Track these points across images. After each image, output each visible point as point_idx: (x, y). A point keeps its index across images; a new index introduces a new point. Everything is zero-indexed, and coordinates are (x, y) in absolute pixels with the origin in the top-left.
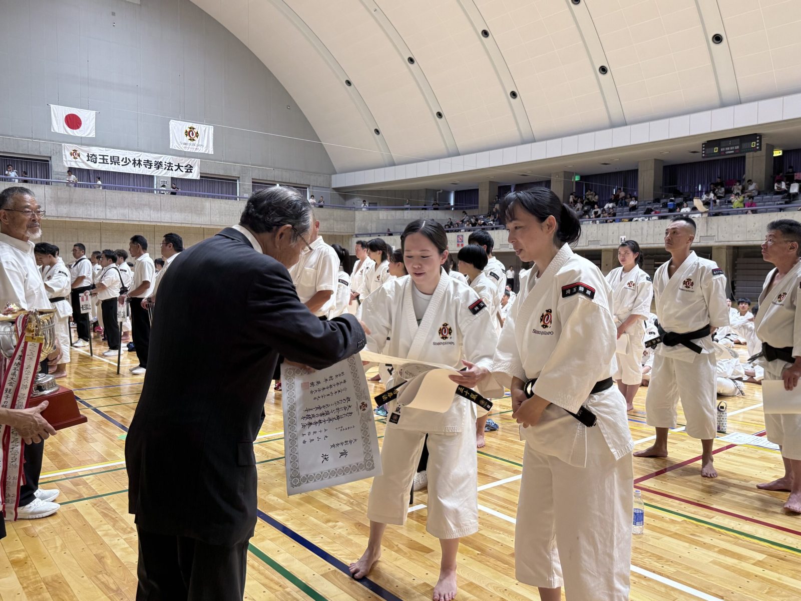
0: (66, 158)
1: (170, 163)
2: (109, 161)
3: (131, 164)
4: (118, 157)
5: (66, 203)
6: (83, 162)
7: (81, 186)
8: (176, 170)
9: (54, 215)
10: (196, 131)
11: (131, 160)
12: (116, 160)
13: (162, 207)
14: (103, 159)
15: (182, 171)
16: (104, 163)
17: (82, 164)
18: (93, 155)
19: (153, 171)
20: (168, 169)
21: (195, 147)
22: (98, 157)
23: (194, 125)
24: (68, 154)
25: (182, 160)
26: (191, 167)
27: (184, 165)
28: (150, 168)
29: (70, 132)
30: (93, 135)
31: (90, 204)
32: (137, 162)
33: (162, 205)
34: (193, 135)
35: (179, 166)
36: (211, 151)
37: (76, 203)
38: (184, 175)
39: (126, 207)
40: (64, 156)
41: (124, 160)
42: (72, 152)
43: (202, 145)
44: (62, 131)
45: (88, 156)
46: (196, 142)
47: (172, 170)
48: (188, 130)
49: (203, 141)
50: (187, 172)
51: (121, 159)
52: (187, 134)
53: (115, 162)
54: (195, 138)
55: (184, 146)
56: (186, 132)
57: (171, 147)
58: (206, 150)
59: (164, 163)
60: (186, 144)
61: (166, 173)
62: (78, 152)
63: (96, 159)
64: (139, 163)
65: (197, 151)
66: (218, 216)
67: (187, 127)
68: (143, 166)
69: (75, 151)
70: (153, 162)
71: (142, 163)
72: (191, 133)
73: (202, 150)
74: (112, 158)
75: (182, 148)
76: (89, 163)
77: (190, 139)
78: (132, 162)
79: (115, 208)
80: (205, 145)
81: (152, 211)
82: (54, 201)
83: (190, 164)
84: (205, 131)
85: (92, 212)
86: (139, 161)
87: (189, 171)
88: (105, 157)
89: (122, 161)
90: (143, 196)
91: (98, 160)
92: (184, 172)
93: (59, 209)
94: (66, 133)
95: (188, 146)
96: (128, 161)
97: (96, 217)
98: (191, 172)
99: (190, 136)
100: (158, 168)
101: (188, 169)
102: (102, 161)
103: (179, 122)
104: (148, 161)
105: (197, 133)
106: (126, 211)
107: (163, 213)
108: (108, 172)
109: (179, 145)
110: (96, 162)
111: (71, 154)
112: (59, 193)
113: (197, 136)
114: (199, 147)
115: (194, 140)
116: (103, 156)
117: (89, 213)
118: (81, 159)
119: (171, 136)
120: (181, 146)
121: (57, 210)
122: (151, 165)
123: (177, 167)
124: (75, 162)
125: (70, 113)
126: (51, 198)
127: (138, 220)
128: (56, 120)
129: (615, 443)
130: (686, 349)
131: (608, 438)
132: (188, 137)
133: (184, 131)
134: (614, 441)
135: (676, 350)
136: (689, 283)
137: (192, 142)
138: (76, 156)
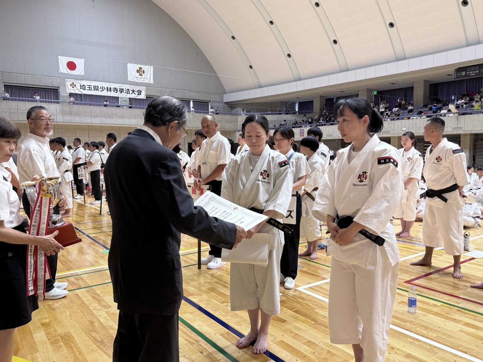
0: (68, 87)
1: (128, 89)
2: (93, 89)
3: (105, 90)
4: (98, 86)
5: (69, 114)
6: (78, 89)
7: (77, 104)
8: (132, 94)
9: (62, 121)
10: (143, 69)
11: (105, 88)
12: (97, 88)
13: (124, 116)
15: (135, 94)
16: (90, 90)
17: (77, 91)
18: (83, 85)
19: (119, 94)
20: (127, 93)
21: (143, 79)
22: (87, 87)
23: (142, 66)
24: (69, 85)
25: (135, 87)
26: (141, 91)
27: (136, 90)
28: (117, 92)
29: (70, 72)
30: (83, 73)
31: (82, 115)
32: (109, 89)
33: (124, 114)
34: (141, 72)
36: (152, 82)
37: (74, 114)
38: (137, 96)
39: (103, 116)
40: (67, 87)
41: (102, 88)
42: (71, 84)
44: (65, 72)
45: (81, 86)
46: (143, 76)
47: (129, 93)
48: (138, 69)
49: (147, 76)
50: (138, 94)
51: (99, 88)
52: (138, 71)
53: (96, 89)
54: (143, 74)
56: (137, 70)
57: (128, 80)
58: (149, 81)
59: (124, 89)
60: (137, 78)
61: (126, 96)
62: (75, 84)
63: (85, 87)
64: (110, 90)
65: (144, 82)
67: (138, 67)
68: (113, 91)
69: (73, 83)
70: (118, 89)
71: (112, 89)
72: (140, 71)
73: (147, 81)
74: (95, 87)
75: (135, 80)
76: (81, 90)
77: (140, 75)
78: (106, 89)
79: (97, 117)
80: (148, 78)
81: (118, 118)
82: (62, 113)
83: (140, 89)
84: (148, 69)
85: (84, 119)
86: (110, 88)
87: (139, 94)
88: (90, 87)
89: (100, 88)
90: (113, 109)
91: (87, 88)
92: (137, 95)
93: (64, 118)
94: (68, 73)
95: (138, 79)
96: (104, 89)
97: (86, 122)
98: (140, 94)
99: (139, 73)
100: (121, 92)
101: (139, 93)
102: (88, 89)
103: (133, 64)
104: (115, 88)
105: (144, 71)
106: (103, 118)
107: (125, 119)
108: (92, 95)
109: (133, 78)
110: (85, 90)
111: (71, 85)
112: (64, 108)
113: (144, 73)
114: (145, 80)
115: (142, 75)
116: (89, 86)
117: (82, 119)
118: (76, 88)
119: (128, 73)
120: (135, 79)
121: (64, 119)
122: (117, 91)
123: (132, 92)
124: (73, 90)
125: (69, 61)
126: (60, 111)
127: (110, 123)
128: (62, 65)
129: (392, 256)
130: (439, 200)
131: (389, 253)
132: (138, 73)
133: (136, 70)
134: (391, 254)
135: (434, 200)
136: (439, 159)
137: (141, 77)
138: (74, 86)
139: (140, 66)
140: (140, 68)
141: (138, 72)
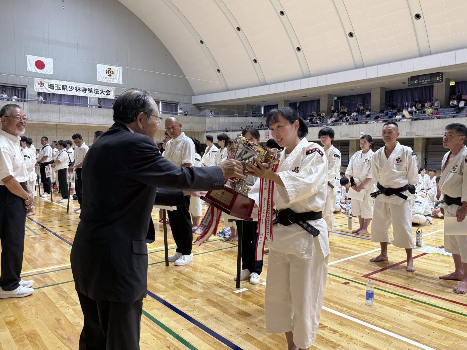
0: (36, 86)
1: (97, 89)
2: (61, 88)
3: (74, 90)
4: (67, 86)
5: (37, 112)
6: (46, 89)
7: (45, 103)
8: (100, 94)
10: (112, 70)
11: (74, 88)
12: (65, 87)
13: (93, 115)
14: (58, 87)
15: (104, 94)
16: (58, 89)
18: (52, 85)
19: (87, 94)
21: (112, 80)
22: (55, 86)
23: (111, 67)
25: (104, 87)
26: (109, 91)
27: (105, 91)
29: (38, 71)
30: (51, 73)
31: (50, 114)
32: (78, 89)
33: (93, 113)
34: (110, 72)
36: (121, 83)
37: (42, 112)
38: (105, 96)
39: (71, 115)
40: (35, 85)
41: (70, 88)
42: (40, 83)
43: (116, 79)
44: (34, 71)
45: (49, 85)
46: (112, 77)
47: (98, 93)
49: (116, 76)
50: (107, 94)
53: (65, 89)
54: (112, 75)
55: (105, 79)
56: (107, 71)
57: (97, 80)
58: (118, 82)
59: (93, 89)
60: (106, 78)
61: (94, 95)
62: (43, 83)
63: (54, 87)
64: (79, 90)
65: (113, 82)
67: (107, 68)
68: (81, 91)
69: (41, 82)
71: (81, 89)
72: (109, 71)
73: (116, 82)
74: (63, 86)
75: (104, 80)
76: (49, 89)
77: (109, 75)
78: (75, 89)
79: (65, 115)
80: (118, 79)
81: (86, 117)
82: (29, 112)
84: (118, 70)
85: (52, 118)
86: (79, 88)
87: (108, 94)
88: (59, 86)
89: (69, 88)
90: (82, 109)
91: (55, 88)
92: (105, 95)
93: (32, 116)
94: (36, 72)
95: (107, 79)
96: (72, 88)
97: (54, 121)
98: (109, 94)
100: (90, 92)
101: (107, 93)
102: (57, 88)
103: (102, 65)
104: (84, 88)
105: (113, 72)
106: (72, 117)
107: (93, 118)
108: (61, 95)
109: (102, 78)
110: (53, 89)
111: (39, 84)
112: (32, 107)
113: (113, 74)
115: (111, 76)
116: (58, 85)
117: (50, 118)
118: (44, 87)
119: (97, 73)
122: (86, 91)
123: (101, 92)
124: (41, 89)
125: (38, 60)
126: (27, 110)
127: (78, 122)
128: (30, 64)
130: (398, 197)
131: (322, 245)
133: (106, 71)
135: (392, 198)
136: (399, 160)
137: (110, 77)
138: (42, 85)
139: (109, 67)
140: (109, 69)
141: (107, 73)
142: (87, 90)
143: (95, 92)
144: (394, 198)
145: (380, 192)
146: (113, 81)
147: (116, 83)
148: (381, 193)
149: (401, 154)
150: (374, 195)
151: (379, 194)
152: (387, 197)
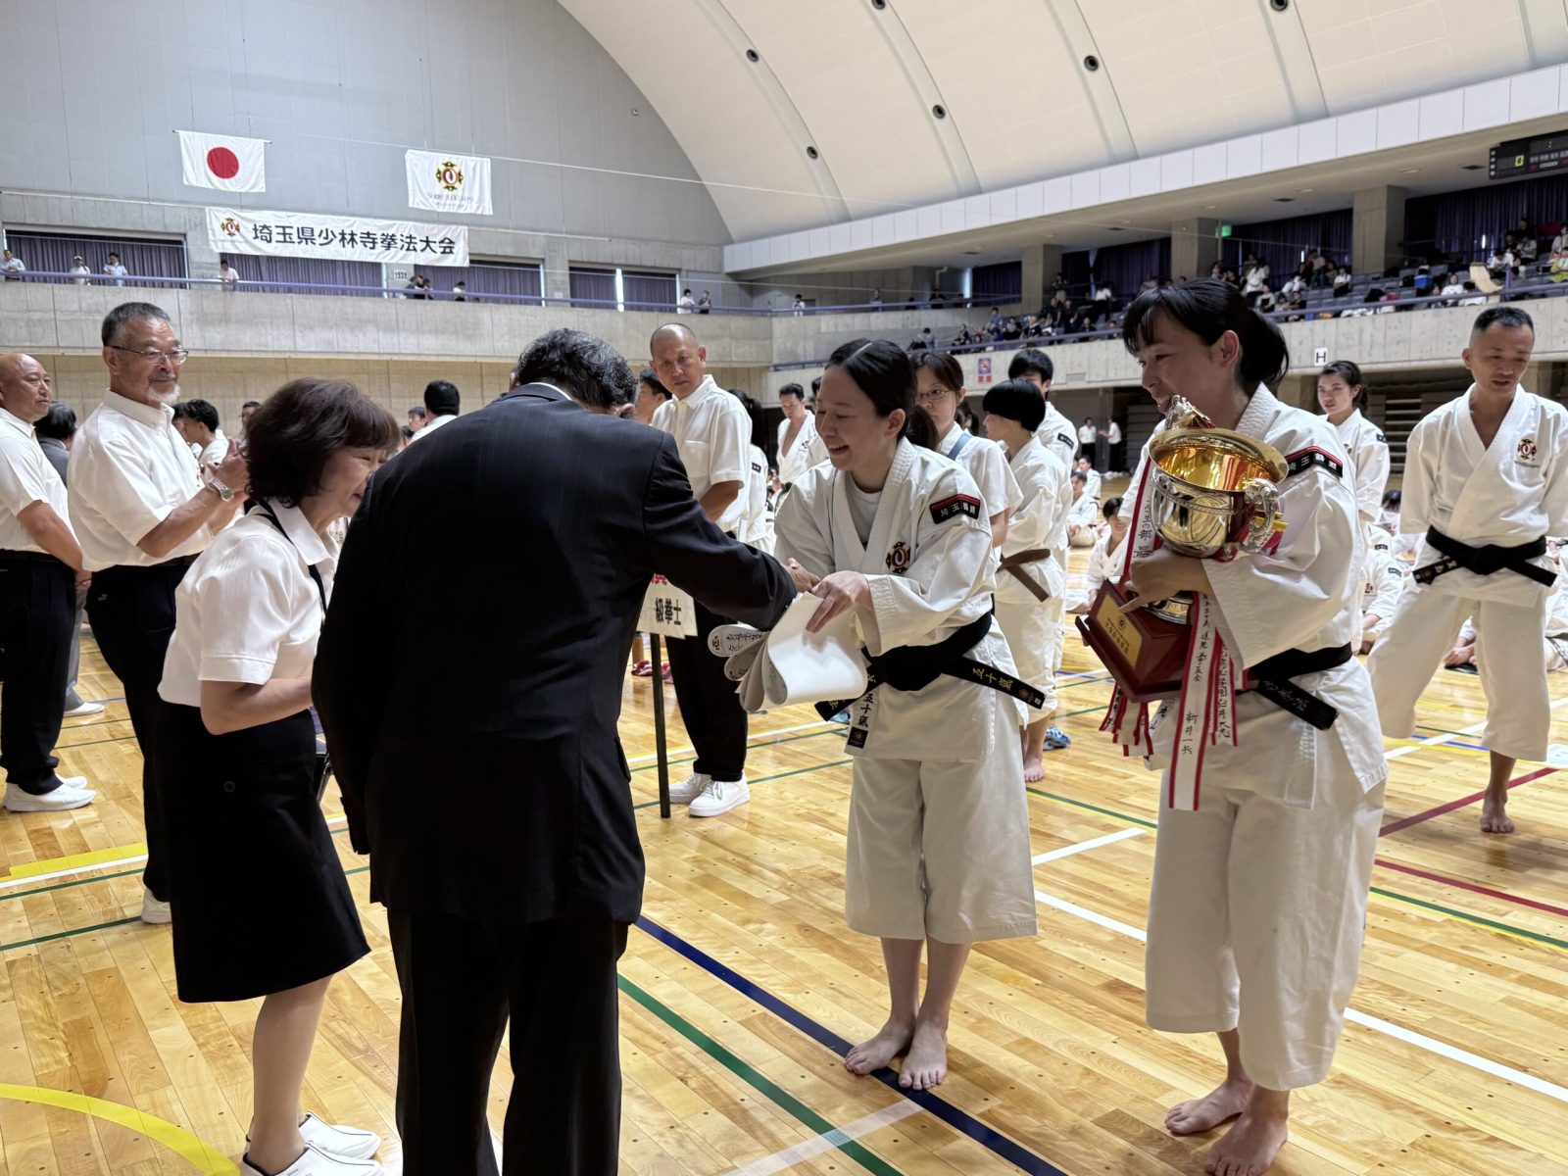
0: (214, 235)
1: (410, 237)
2: (295, 238)
3: (336, 242)
4: (312, 230)
5: (221, 321)
6: (247, 242)
7: (244, 288)
8: (422, 250)
9: (197, 346)
10: (456, 169)
11: (337, 234)
12: (308, 234)
13: (401, 326)
14: (284, 234)
15: (435, 252)
16: (285, 241)
17: (245, 245)
18: (264, 227)
19: (380, 254)
20: (408, 249)
21: (457, 202)
22: (275, 231)
23: (453, 159)
24: (217, 226)
25: (433, 229)
26: (451, 242)
27: (438, 240)
28: (373, 248)
29: (219, 183)
30: (261, 188)
31: (263, 324)
32: (348, 237)
33: (400, 319)
34: (451, 177)
35: (427, 242)
36: (488, 210)
37: (238, 322)
38: (439, 260)
39: (331, 328)
40: (210, 232)
41: (324, 235)
42: (226, 222)
43: (470, 199)
44: (204, 183)
45: (255, 230)
46: (458, 192)
47: (415, 250)
48: (443, 168)
49: (471, 190)
50: (444, 252)
51: (316, 233)
53: (306, 240)
54: (457, 185)
55: (436, 201)
56: (439, 172)
57: (410, 205)
58: (478, 208)
59: (398, 237)
60: (440, 197)
61: (403, 258)
62: (235, 223)
63: (270, 234)
64: (352, 240)
65: (461, 211)
66: (507, 337)
67: (440, 162)
68: (360, 245)
69: (230, 220)
70: (378, 236)
71: (357, 238)
72: (448, 174)
73: (470, 208)
74: (301, 231)
75: (432, 205)
76: (258, 243)
77: (447, 187)
78: (340, 237)
79: (312, 328)
80: (476, 197)
81: (381, 333)
82: (198, 319)
83: (449, 236)
84: (474, 168)
85: (270, 338)
86: (352, 234)
87: (448, 250)
88: (288, 231)
89: (320, 236)
90: (363, 303)
91: (275, 237)
92: (439, 254)
93: (207, 336)
94: (211, 187)
95: (443, 201)
96: (331, 236)
97: (276, 348)
98: (451, 252)
99: (446, 181)
100: (388, 247)
101: (445, 248)
102: (281, 238)
103: (424, 153)
104: (368, 234)
105: (460, 174)
106: (332, 335)
107: (402, 334)
108: (295, 260)
109: (426, 200)
110: (270, 241)
111: (224, 227)
112: (205, 304)
113: (460, 181)
114: (465, 203)
115: (453, 188)
116: (284, 228)
117: (263, 340)
118: (242, 236)
119: (410, 182)
120: (431, 201)
121: (204, 337)
122: (374, 243)
123: (424, 244)
124: (233, 242)
125: (216, 146)
126: (191, 314)
127: (356, 350)
128: (192, 161)
129: (1362, 761)
130: (1521, 578)
131: (1352, 752)
132: (443, 183)
133: (435, 171)
134: (1361, 757)
136: (1529, 448)
137: (450, 193)
138: (233, 231)
139: (447, 158)
140: (446, 165)
141: (440, 179)
142: (379, 241)
143: (406, 246)
144: (1507, 584)
145: (1453, 564)
146: (460, 206)
147: (473, 211)
148: (1454, 568)
149: (1533, 425)
150: (1428, 574)
151: (1446, 570)
152: (1481, 579)
